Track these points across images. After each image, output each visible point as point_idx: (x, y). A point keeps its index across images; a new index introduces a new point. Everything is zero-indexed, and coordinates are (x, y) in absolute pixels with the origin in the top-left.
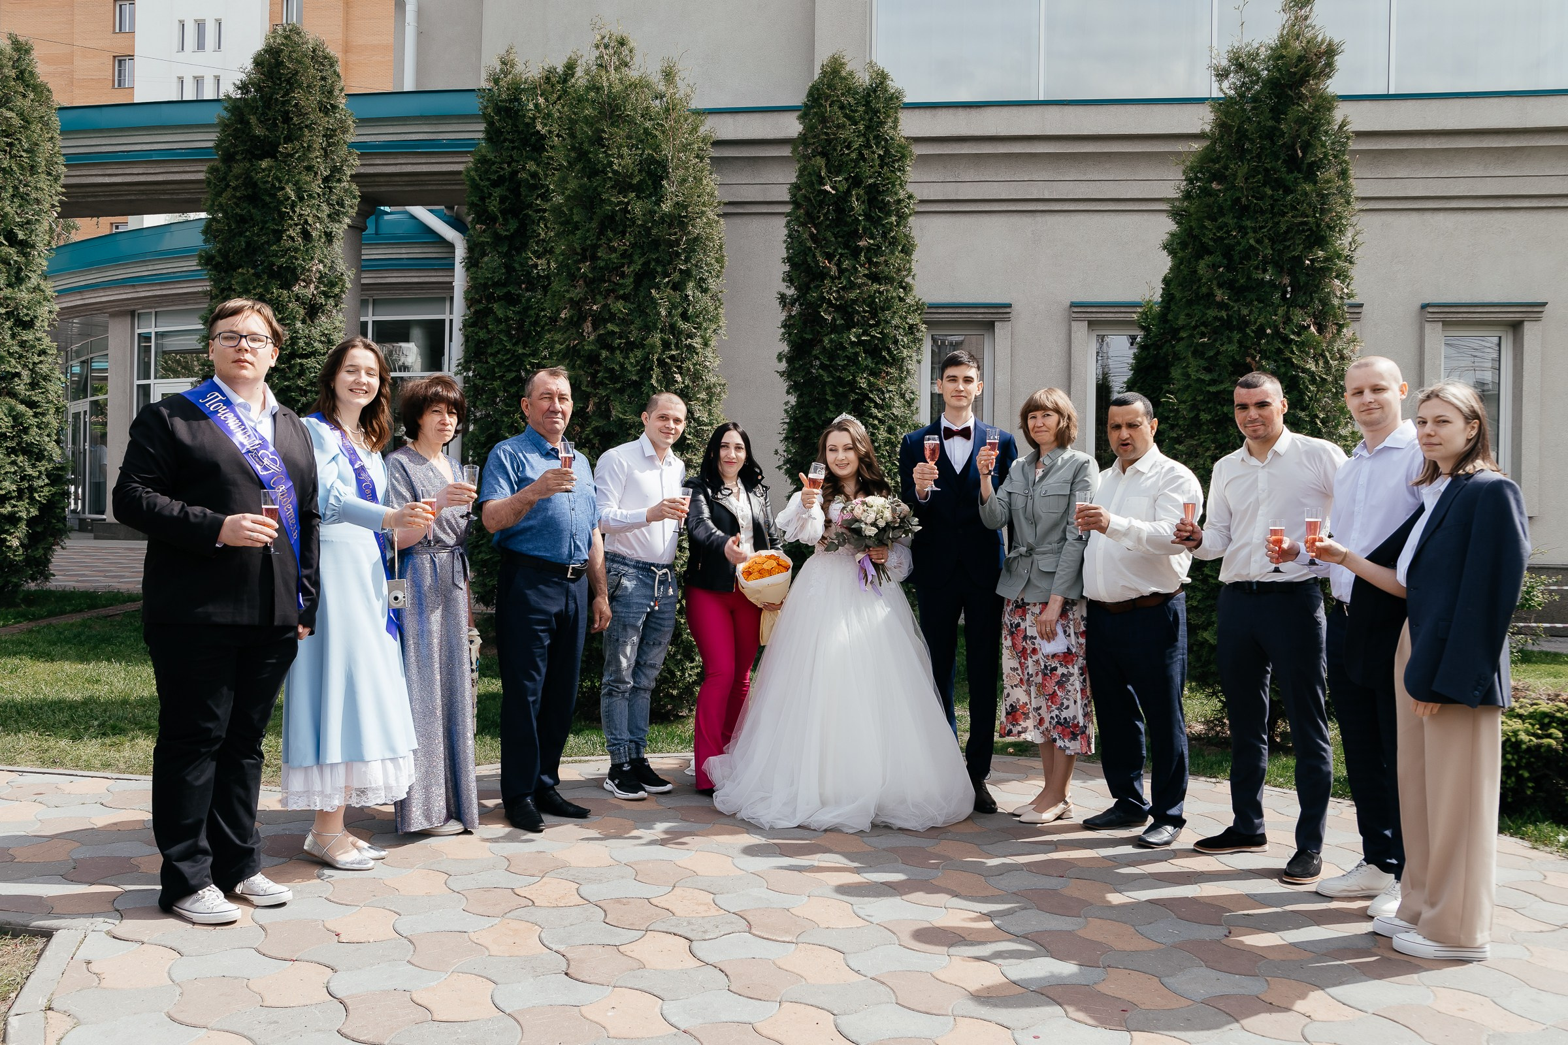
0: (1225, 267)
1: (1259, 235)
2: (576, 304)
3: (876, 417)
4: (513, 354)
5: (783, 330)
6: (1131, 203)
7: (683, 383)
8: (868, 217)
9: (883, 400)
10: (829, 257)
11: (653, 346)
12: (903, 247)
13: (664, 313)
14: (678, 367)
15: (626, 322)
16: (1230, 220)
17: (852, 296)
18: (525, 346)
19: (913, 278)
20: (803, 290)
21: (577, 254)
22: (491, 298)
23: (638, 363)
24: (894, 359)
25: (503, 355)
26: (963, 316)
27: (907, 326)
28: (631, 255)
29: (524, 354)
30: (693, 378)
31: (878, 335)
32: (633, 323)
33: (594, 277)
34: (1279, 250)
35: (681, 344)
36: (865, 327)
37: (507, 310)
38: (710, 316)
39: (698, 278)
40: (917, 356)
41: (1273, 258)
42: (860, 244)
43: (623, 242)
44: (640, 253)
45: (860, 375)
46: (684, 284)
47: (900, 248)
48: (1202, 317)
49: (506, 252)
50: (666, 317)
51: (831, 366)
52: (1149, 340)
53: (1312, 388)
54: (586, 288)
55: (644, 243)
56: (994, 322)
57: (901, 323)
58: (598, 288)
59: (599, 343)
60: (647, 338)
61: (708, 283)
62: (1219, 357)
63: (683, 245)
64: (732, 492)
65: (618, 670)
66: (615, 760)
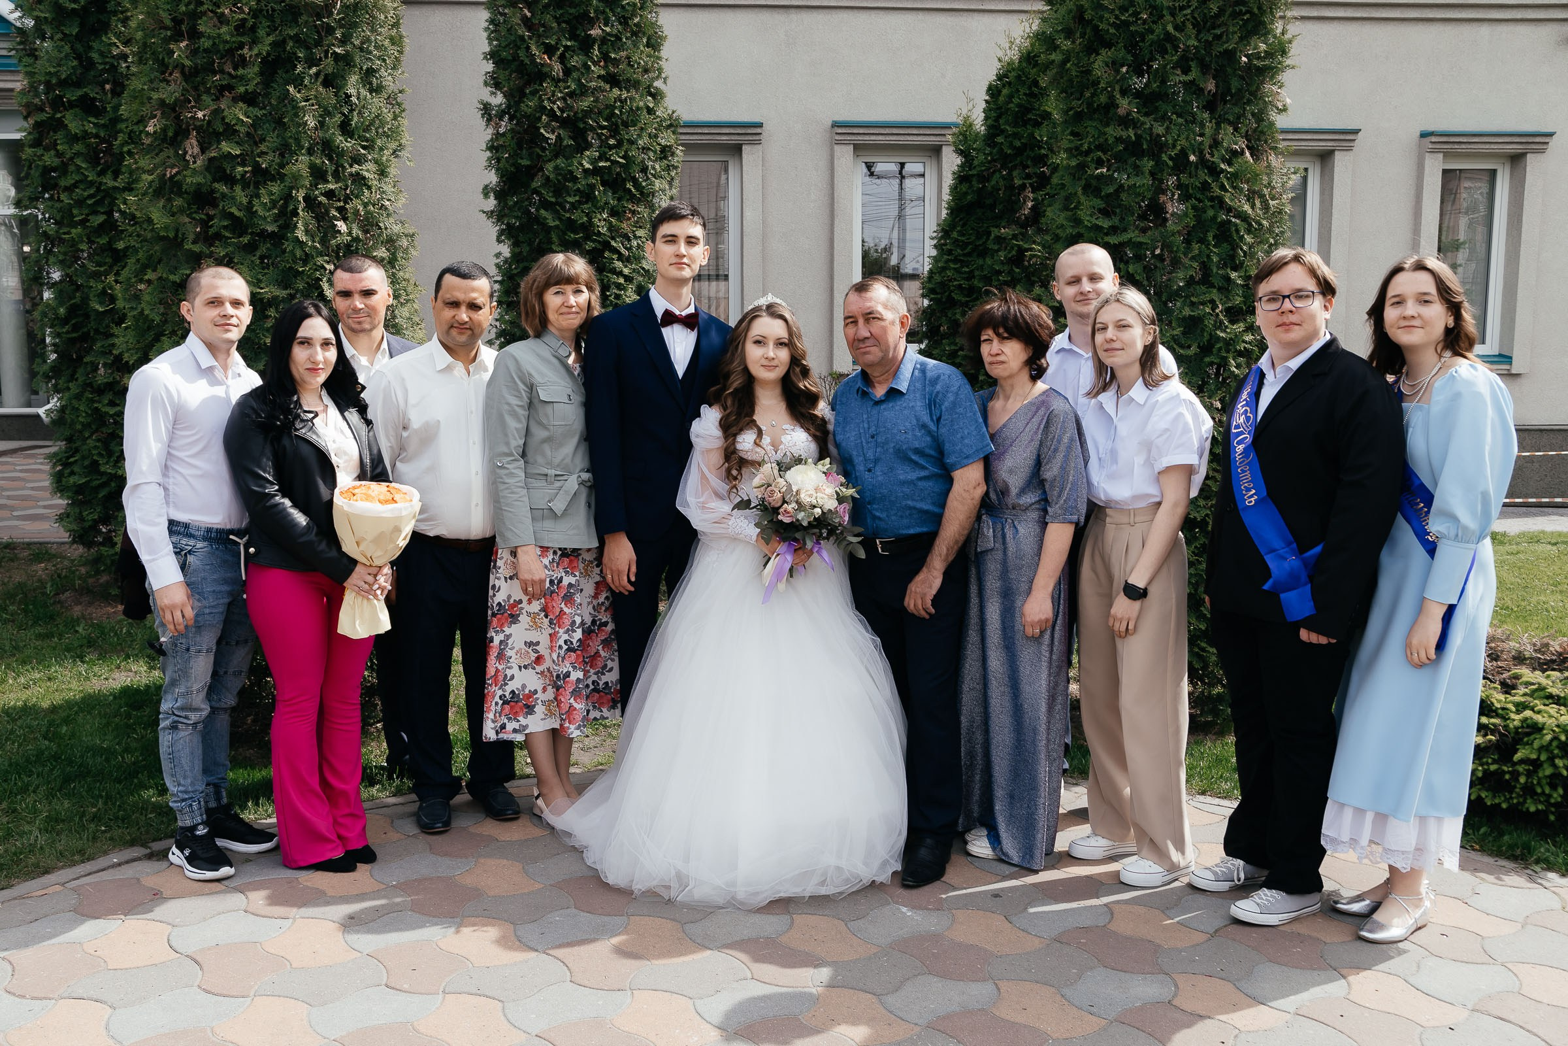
0: (1129, 66)
1: (1180, 19)
2: (171, 110)
3: (620, 274)
4: (98, 190)
5: (488, 154)
7: (350, 234)
9: (629, 249)
10: (549, 50)
11: (296, 177)
12: (649, 39)
13: (312, 123)
14: (340, 210)
15: (254, 139)
17: (585, 103)
18: (116, 175)
19: (665, 82)
20: (515, 97)
21: (166, 28)
22: (57, 103)
23: (274, 203)
24: (642, 193)
25: (84, 190)
27: (658, 148)
28: (253, 29)
29: (115, 188)
30: (365, 225)
31: (621, 160)
32: (263, 140)
33: (196, 65)
34: (1207, 41)
35: (344, 172)
36: (603, 149)
37: (85, 123)
38: (386, 129)
39: (364, 68)
40: (670, 189)
41: (1198, 52)
42: (592, 32)
43: (238, 8)
44: (269, 27)
45: (599, 216)
46: (342, 76)
47: (645, 40)
48: (1098, 137)
49: (77, 34)
50: (316, 129)
51: (557, 203)
52: (970, 170)
53: (1248, 239)
54: (184, 83)
55: (273, 10)
56: (741, 145)
57: (651, 144)
58: (204, 83)
59: (210, 173)
60: (288, 164)
61: (381, 77)
62: (1121, 195)
63: (338, 14)
64: (316, 415)
65: (188, 693)
66: (184, 821)
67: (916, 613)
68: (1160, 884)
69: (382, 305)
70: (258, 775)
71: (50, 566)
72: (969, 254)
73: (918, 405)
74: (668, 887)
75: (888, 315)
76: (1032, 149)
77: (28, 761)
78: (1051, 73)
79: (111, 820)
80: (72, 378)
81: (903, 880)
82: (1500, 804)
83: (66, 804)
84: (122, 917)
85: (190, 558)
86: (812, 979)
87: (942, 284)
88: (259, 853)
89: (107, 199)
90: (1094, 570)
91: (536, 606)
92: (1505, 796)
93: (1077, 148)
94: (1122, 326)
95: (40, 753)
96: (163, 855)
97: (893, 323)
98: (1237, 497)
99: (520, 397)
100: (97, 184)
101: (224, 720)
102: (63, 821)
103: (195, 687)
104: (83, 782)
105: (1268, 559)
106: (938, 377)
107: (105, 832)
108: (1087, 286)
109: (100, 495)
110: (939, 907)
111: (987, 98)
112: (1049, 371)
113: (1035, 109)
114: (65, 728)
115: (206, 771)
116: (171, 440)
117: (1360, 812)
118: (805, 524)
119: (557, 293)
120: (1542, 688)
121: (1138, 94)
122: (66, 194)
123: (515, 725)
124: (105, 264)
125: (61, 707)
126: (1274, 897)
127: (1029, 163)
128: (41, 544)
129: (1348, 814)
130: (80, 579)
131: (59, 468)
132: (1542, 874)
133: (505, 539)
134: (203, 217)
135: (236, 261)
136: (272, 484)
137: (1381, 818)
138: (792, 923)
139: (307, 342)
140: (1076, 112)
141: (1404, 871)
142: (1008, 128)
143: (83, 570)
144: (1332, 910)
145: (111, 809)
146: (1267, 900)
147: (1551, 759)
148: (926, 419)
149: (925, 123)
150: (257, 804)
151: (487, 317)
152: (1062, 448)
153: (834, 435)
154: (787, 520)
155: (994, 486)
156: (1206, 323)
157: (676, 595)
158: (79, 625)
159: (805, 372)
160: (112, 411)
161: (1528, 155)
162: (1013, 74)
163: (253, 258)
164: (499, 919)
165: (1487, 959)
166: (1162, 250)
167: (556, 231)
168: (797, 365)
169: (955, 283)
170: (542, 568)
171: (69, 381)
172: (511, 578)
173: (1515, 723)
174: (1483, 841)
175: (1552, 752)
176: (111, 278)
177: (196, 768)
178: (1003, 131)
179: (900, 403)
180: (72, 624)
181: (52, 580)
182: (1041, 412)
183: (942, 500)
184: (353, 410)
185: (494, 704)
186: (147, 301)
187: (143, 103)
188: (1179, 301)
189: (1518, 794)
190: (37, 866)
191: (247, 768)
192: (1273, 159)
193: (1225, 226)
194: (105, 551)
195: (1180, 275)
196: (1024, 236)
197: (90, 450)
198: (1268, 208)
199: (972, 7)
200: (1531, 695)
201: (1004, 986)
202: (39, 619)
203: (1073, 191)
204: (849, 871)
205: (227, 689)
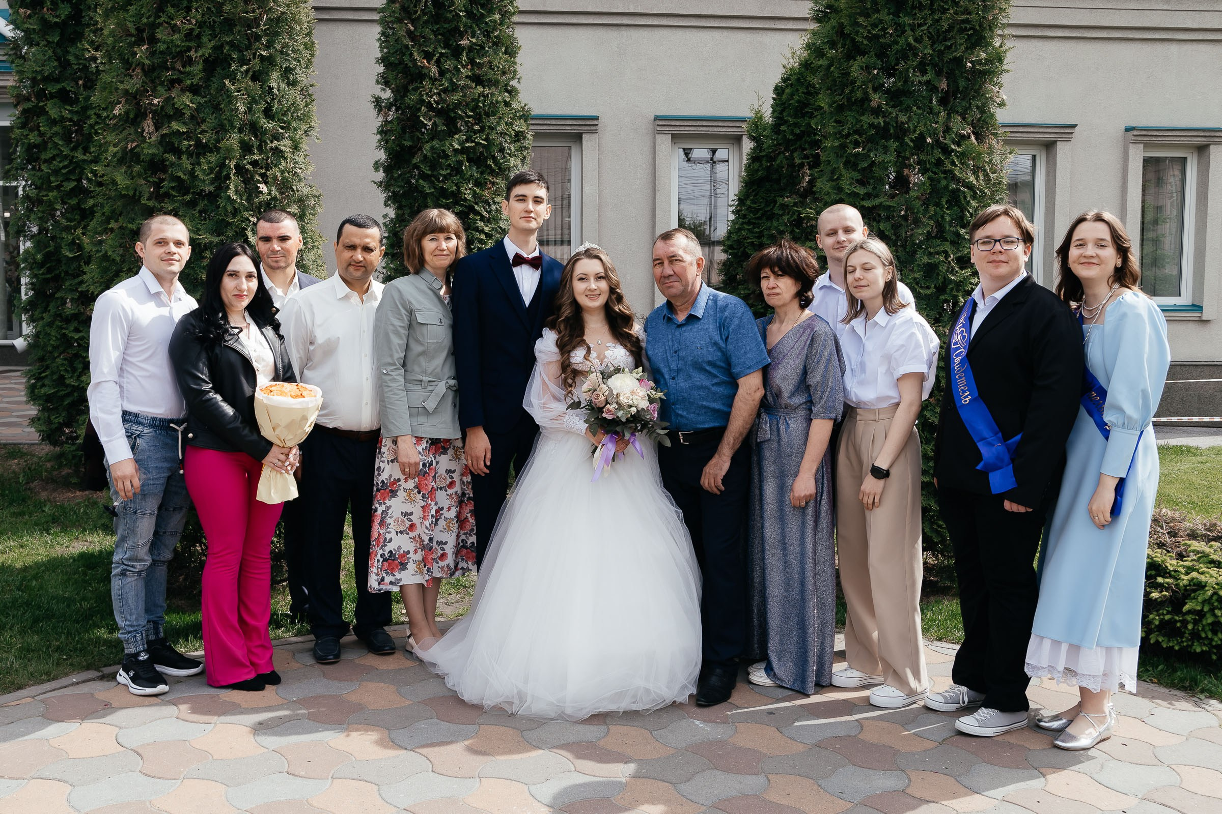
0: (879, 69)
1: (918, 33)
2: (133, 97)
3: (482, 231)
4: (71, 162)
5: (379, 137)
6: (712, 20)
7: (269, 194)
8: (470, 15)
9: (489, 212)
10: (428, 56)
11: (229, 150)
12: (507, 48)
13: (242, 109)
14: (262, 175)
15: (197, 120)
16: (884, 15)
17: (456, 97)
18: (86, 150)
19: (519, 82)
20: (400, 92)
21: (132, 35)
22: (41, 95)
23: (211, 170)
24: (500, 169)
25: (60, 162)
26: (551, 127)
27: (513, 133)
28: (199, 36)
29: (84, 161)
30: (282, 188)
31: (483, 142)
32: (204, 121)
33: (153, 63)
34: (940, 50)
35: (266, 147)
36: (469, 133)
37: (62, 110)
38: (299, 114)
39: (284, 67)
40: (523, 166)
41: (933, 59)
42: (461, 42)
43: (187, 20)
44: (210, 34)
45: (465, 185)
46: (266, 73)
47: (503, 49)
48: (856, 124)
49: (58, 41)
50: (245, 113)
51: (432, 175)
52: (761, 152)
53: (974, 203)
54: (144, 78)
55: (214, 22)
56: (582, 133)
57: (507, 130)
58: (159, 77)
59: (162, 146)
60: (223, 140)
61: (296, 74)
62: (874, 169)
63: (264, 25)
64: (241, 331)
65: (135, 547)
66: (130, 649)
67: (709, 490)
68: (901, 705)
69: (294, 247)
70: (189, 619)
71: (22, 461)
72: (759, 218)
73: (711, 327)
74: (511, 704)
75: (688, 258)
76: (809, 136)
77: (5, 605)
78: (819, 75)
79: (71, 651)
80: (46, 310)
81: (698, 700)
82: (1173, 646)
83: (36, 638)
84: (80, 721)
85: (139, 441)
86: (621, 772)
87: (738, 242)
88: (188, 676)
89: (77, 169)
90: (849, 458)
91: (411, 484)
92: (1177, 640)
93: (840, 133)
94: (866, 268)
95: (14, 601)
96: (113, 677)
97: (691, 264)
98: (956, 399)
99: (402, 320)
100: (70, 158)
101: (162, 571)
102: (33, 651)
103: (141, 542)
104: (49, 623)
105: (981, 446)
106: (727, 306)
107: (66, 659)
108: (842, 237)
109: (66, 403)
110: (725, 721)
111: (774, 96)
112: (815, 303)
113: (811, 105)
114: (34, 583)
115: (147, 611)
116: (126, 348)
117: (1056, 643)
118: (624, 420)
119: (432, 239)
120: (1206, 555)
121: (888, 91)
122: (46, 165)
123: (391, 578)
124: (75, 220)
125: (31, 567)
126: (990, 714)
127: (807, 146)
128: (15, 444)
129: (1047, 644)
130: (46, 471)
131: (33, 381)
132: (1206, 701)
133: (388, 430)
134: (156, 180)
135: (180, 213)
136: (208, 383)
137: (1075, 649)
138: (608, 731)
139: (235, 274)
140: (838, 105)
142: (790, 119)
143: (49, 465)
144: (1036, 726)
145: (71, 643)
146: (984, 716)
147: (1212, 610)
148: (717, 338)
149: (728, 117)
150: (186, 640)
151: (376, 258)
152: (824, 360)
153: (646, 351)
154: (609, 417)
155: (771, 390)
156: (941, 268)
157: (521, 476)
158: (45, 506)
159: (620, 299)
160: (77, 336)
161: (1211, 146)
162: (794, 77)
163: (194, 212)
164: (377, 726)
165: (1156, 762)
166: (906, 212)
167: (432, 195)
168: (615, 295)
169: (749, 241)
170: (417, 453)
171: (43, 313)
172: (392, 461)
173: (1184, 582)
174: (1161, 676)
175: (1212, 605)
176: (79, 231)
177: (140, 607)
178: (786, 122)
179: (697, 326)
180: (40, 505)
181: (24, 472)
182: (807, 332)
183: (730, 400)
184: (269, 328)
185: (376, 561)
186: (110, 245)
187: (111, 92)
188: (920, 252)
189: (1187, 638)
190: (13, 683)
191: (178, 613)
192: (994, 142)
193: (955, 193)
194: (67, 447)
195: (920, 231)
196: (803, 204)
197: (58, 367)
198: (989, 180)
199: (766, 26)
200: (1197, 561)
201: (773, 778)
202: (13, 501)
203: (836, 166)
204: (655, 692)
205: (165, 546)
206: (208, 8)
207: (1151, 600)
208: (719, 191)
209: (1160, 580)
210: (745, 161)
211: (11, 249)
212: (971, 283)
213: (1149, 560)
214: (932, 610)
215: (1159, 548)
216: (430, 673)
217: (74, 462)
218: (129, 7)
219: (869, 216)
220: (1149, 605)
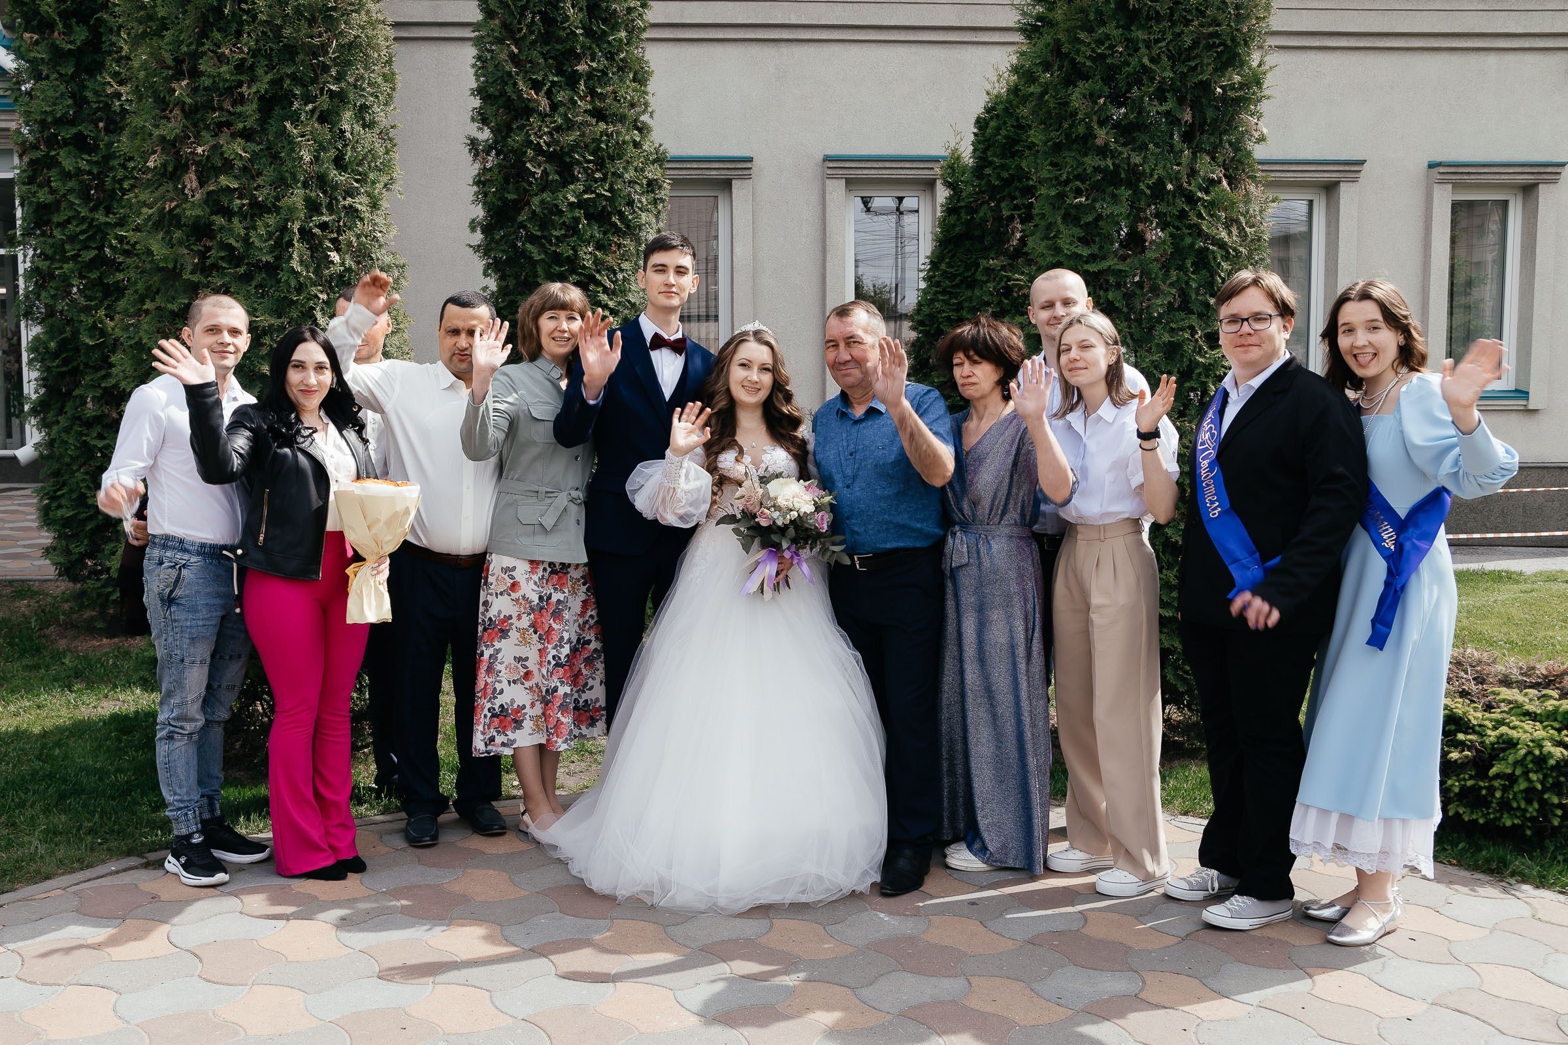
0: (1106, 97)
1: (1155, 51)
2: (170, 145)
4: (90, 225)
5: (475, 188)
6: (896, 32)
7: (343, 264)
8: (589, 32)
9: (614, 282)
10: (536, 86)
11: (292, 210)
12: (635, 74)
13: (307, 158)
14: (334, 241)
15: (249, 173)
16: (1111, 29)
17: (571, 137)
18: (108, 211)
19: (651, 116)
20: (502, 132)
21: (168, 68)
22: (52, 142)
23: (270, 235)
24: (628, 227)
25: (77, 226)
26: (692, 172)
27: (644, 182)
28: (252, 68)
29: (107, 224)
30: (358, 256)
31: (606, 193)
32: (260, 174)
33: (196, 102)
34: (1182, 73)
35: (337, 205)
36: (589, 182)
37: (78, 160)
38: (378, 163)
39: (358, 104)
40: (657, 222)
41: (1173, 83)
42: (578, 68)
43: (238, 48)
44: (267, 65)
45: (584, 248)
46: (337, 113)
47: (631, 76)
48: (1077, 167)
49: (72, 73)
50: (311, 163)
51: (543, 237)
52: (958, 202)
53: (1226, 266)
54: (184, 120)
55: (271, 49)
56: (731, 179)
57: (638, 178)
58: (203, 120)
59: (208, 206)
60: (283, 197)
61: (374, 113)
62: (1100, 224)
63: (333, 53)
65: (183, 703)
66: (180, 830)
68: (1135, 893)
69: (380, 334)
70: (248, 793)
71: (33, 602)
72: (957, 286)
74: (650, 894)
75: (869, 339)
76: (1020, 180)
77: (23, 779)
78: (1030, 105)
79: (107, 833)
80: (61, 412)
81: (882, 888)
82: (1477, 819)
83: (63, 818)
84: (123, 918)
85: (184, 572)
87: (931, 316)
88: (252, 863)
89: (98, 234)
90: (1067, 586)
91: (525, 622)
92: (1482, 812)
93: (1056, 178)
94: (1085, 346)
95: (34, 773)
96: (160, 864)
97: (873, 347)
98: (1202, 511)
100: (89, 220)
101: (217, 733)
102: (61, 833)
103: (190, 698)
104: (78, 800)
105: (1233, 569)
107: (101, 844)
108: (1060, 310)
109: (88, 528)
110: (917, 913)
111: (976, 130)
113: (1022, 141)
114: (57, 751)
115: (200, 783)
119: (552, 318)
120: (1519, 706)
121: (1117, 125)
122: (59, 229)
123: (503, 739)
124: (96, 298)
125: (51, 731)
126: (1243, 902)
127: (1017, 194)
128: (23, 581)
130: (64, 614)
131: (46, 502)
132: (1517, 886)
134: (201, 248)
135: (232, 290)
137: (1347, 819)
138: (772, 926)
139: (301, 366)
140: (1055, 143)
141: (1370, 873)
142: (995, 159)
143: (66, 606)
144: (1304, 916)
145: (106, 824)
146: (1237, 906)
147: (1526, 774)
149: (917, 156)
150: (248, 819)
153: (814, 455)
154: (764, 523)
156: (1186, 347)
158: (65, 657)
159: (788, 397)
160: (100, 444)
161: (1540, 186)
162: (1001, 106)
163: (249, 288)
165: (1452, 960)
166: (1141, 277)
167: (542, 264)
168: (780, 390)
169: (944, 315)
170: (532, 584)
171: (58, 415)
173: (1491, 739)
174: (1462, 856)
175: (1527, 767)
176: (102, 313)
177: (192, 778)
178: (991, 163)
179: (880, 421)
180: (58, 656)
181: (36, 614)
184: (350, 429)
185: (483, 716)
186: (145, 330)
187: (144, 139)
188: (1159, 327)
189: (1495, 809)
190: (38, 872)
191: (237, 787)
192: (1252, 188)
193: (1203, 254)
194: (91, 584)
195: (1159, 302)
196: (1013, 268)
197: (77, 483)
198: (1246, 235)
199: (966, 39)
200: (1507, 713)
201: (975, 981)
202: (25, 651)
203: (1053, 221)
204: (829, 880)
205: (221, 703)
206: (263, 32)
207: (1449, 761)
208: (907, 249)
209: (1461, 736)
210: (939, 214)
211: (10, 335)
212: (1223, 366)
213: (1447, 711)
214: (1176, 778)
215: (1461, 697)
216: (550, 858)
217: (99, 602)
218: (165, 33)
219: (1094, 284)
220: (1447, 768)
